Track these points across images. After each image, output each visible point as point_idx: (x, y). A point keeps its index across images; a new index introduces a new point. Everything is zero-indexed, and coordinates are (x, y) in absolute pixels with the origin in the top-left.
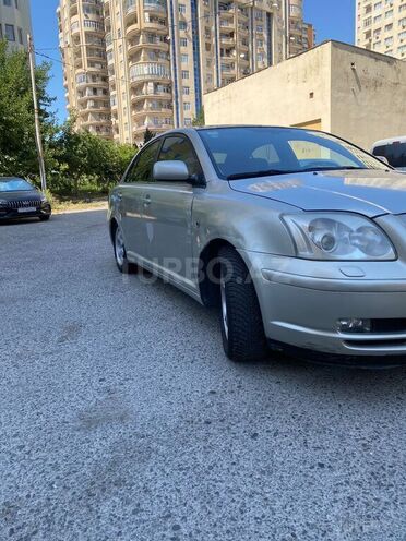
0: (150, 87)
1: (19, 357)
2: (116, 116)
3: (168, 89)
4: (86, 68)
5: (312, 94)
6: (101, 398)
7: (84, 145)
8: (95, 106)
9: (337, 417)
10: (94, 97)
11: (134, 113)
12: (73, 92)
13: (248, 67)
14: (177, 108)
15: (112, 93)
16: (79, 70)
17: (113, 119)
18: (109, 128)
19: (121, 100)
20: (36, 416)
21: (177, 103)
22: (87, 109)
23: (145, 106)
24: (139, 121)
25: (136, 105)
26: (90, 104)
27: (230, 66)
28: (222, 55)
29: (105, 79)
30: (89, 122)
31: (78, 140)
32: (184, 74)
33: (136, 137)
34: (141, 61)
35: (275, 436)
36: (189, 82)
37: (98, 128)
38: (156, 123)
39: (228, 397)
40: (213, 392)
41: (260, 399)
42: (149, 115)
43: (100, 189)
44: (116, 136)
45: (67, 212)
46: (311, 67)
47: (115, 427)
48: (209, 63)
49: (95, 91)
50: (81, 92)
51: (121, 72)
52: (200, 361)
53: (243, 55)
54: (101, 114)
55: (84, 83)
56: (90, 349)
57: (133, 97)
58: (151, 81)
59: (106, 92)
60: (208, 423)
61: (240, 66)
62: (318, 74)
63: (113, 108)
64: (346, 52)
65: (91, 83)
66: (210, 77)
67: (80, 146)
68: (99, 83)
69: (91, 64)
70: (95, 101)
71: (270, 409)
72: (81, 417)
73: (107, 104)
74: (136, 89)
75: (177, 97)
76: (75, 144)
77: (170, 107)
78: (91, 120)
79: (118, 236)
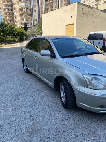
0: (25, 10)
1: (4, 107)
2: (15, 17)
3: (30, 10)
4: (6, 3)
5: (72, 16)
6: (32, 123)
7: (7, 27)
8: (9, 14)
9: (96, 128)
10: (8, 11)
11: (21, 17)
12: (3, 10)
13: (53, 5)
14: (33, 16)
15: (14, 11)
16: (4, 3)
17: (15, 19)
18: (13, 21)
19: (17, 13)
20: (15, 131)
21: (33, 15)
22: (7, 15)
23: (24, 15)
24: (22, 19)
25: (21, 15)
26: (8, 14)
27: (47, 5)
28: (45, 1)
29: (12, 6)
30: (7, 19)
31: (6, 26)
32: (35, 6)
33: (22, 24)
34: (22, 2)
35: (82, 136)
36: (36, 9)
37: (10, 21)
38: (27, 20)
39: (67, 122)
40: (62, 120)
41: (75, 122)
42: (25, 18)
43: (12, 40)
44: (16, 24)
45: (4, 48)
46: (71, 9)
47: (39, 134)
48: (42, 3)
49: (9, 10)
50: (5, 10)
51: (17, 4)
52: (56, 108)
53: (51, 2)
54: (11, 17)
55: (6, 7)
56: (24, 103)
57: (20, 12)
58: (25, 8)
59: (12, 10)
60: (64, 132)
61: (50, 5)
62: (73, 11)
63: (15, 15)
64: (81, 5)
65: (8, 7)
66: (42, 8)
67: (6, 27)
68: (10, 7)
69: (8, 2)
70: (9, 13)
71: (79, 126)
72: (28, 131)
73: (13, 14)
74: (21, 10)
75: (33, 13)
76: (5, 27)
77: (31, 16)
78: (8, 18)
79: (24, 63)
